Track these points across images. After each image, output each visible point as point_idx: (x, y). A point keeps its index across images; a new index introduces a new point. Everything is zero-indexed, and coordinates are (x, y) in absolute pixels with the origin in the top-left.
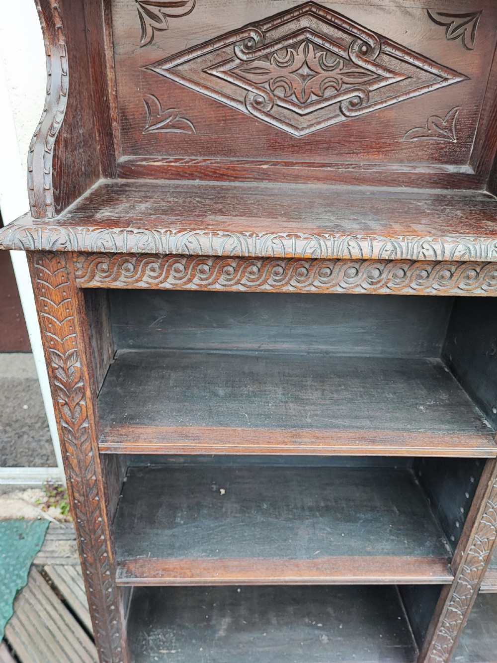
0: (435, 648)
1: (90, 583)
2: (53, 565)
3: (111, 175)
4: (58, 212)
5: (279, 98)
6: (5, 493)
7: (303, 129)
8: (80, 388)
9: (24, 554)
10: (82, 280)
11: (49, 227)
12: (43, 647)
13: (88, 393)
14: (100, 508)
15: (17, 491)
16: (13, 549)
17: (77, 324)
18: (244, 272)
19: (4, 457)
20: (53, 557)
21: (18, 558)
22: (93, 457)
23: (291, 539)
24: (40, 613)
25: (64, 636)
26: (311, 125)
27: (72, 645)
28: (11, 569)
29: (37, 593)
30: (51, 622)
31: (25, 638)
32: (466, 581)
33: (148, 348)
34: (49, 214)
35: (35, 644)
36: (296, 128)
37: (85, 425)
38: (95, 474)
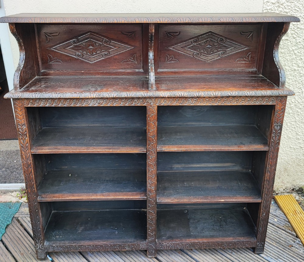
0: (149, 229)
1: (29, 200)
2: (22, 217)
3: (39, 76)
4: (20, 89)
5: (85, 54)
6: (5, 193)
7: (92, 61)
8: (25, 134)
9: (11, 214)
10: (26, 105)
11: (17, 93)
12: (15, 242)
13: (28, 135)
14: (32, 172)
15: (9, 192)
16: (7, 212)
17: (25, 116)
18: (66, 102)
19: (5, 180)
20: (22, 215)
21: (8, 215)
22: (29, 155)
23: (97, 188)
24: (15, 233)
25: (24, 239)
26: (95, 60)
27: (26, 242)
28: (5, 218)
29: (15, 226)
30: (19, 235)
31: (9, 240)
32: (151, 199)
33: (52, 127)
34: (18, 90)
35: (13, 241)
36: (91, 61)
37: (27, 145)
38: (30, 161)
